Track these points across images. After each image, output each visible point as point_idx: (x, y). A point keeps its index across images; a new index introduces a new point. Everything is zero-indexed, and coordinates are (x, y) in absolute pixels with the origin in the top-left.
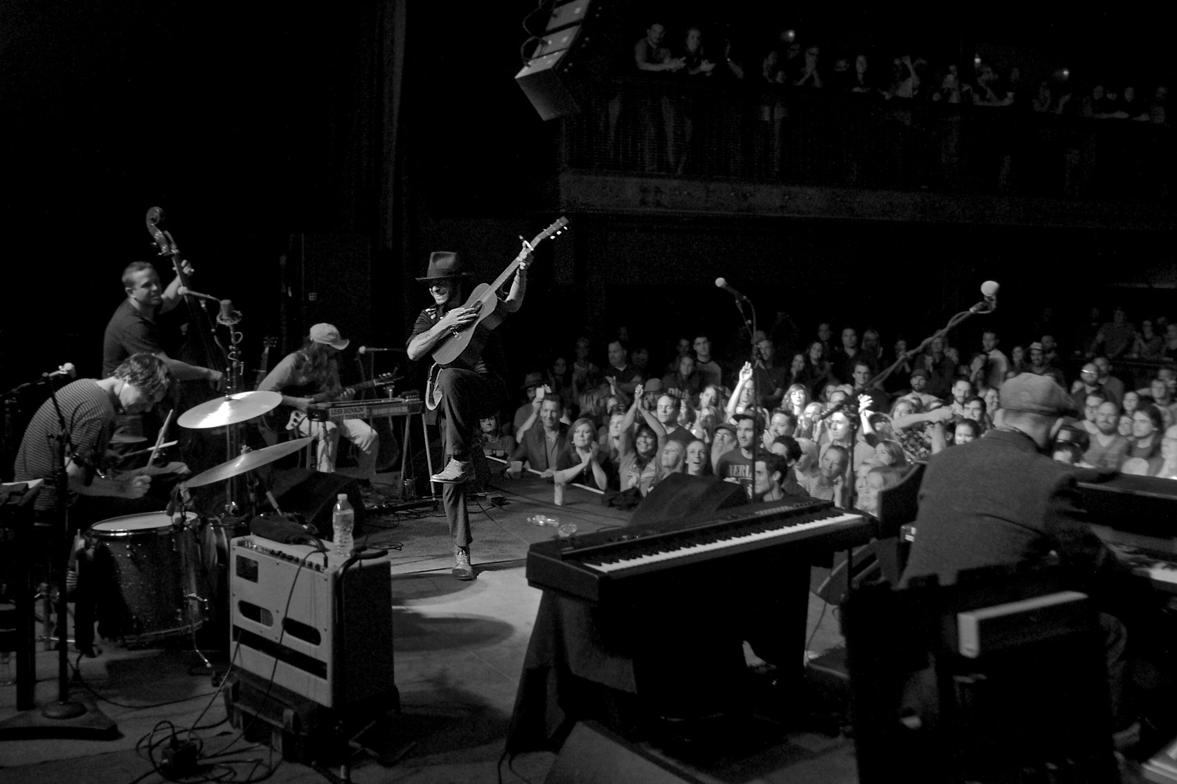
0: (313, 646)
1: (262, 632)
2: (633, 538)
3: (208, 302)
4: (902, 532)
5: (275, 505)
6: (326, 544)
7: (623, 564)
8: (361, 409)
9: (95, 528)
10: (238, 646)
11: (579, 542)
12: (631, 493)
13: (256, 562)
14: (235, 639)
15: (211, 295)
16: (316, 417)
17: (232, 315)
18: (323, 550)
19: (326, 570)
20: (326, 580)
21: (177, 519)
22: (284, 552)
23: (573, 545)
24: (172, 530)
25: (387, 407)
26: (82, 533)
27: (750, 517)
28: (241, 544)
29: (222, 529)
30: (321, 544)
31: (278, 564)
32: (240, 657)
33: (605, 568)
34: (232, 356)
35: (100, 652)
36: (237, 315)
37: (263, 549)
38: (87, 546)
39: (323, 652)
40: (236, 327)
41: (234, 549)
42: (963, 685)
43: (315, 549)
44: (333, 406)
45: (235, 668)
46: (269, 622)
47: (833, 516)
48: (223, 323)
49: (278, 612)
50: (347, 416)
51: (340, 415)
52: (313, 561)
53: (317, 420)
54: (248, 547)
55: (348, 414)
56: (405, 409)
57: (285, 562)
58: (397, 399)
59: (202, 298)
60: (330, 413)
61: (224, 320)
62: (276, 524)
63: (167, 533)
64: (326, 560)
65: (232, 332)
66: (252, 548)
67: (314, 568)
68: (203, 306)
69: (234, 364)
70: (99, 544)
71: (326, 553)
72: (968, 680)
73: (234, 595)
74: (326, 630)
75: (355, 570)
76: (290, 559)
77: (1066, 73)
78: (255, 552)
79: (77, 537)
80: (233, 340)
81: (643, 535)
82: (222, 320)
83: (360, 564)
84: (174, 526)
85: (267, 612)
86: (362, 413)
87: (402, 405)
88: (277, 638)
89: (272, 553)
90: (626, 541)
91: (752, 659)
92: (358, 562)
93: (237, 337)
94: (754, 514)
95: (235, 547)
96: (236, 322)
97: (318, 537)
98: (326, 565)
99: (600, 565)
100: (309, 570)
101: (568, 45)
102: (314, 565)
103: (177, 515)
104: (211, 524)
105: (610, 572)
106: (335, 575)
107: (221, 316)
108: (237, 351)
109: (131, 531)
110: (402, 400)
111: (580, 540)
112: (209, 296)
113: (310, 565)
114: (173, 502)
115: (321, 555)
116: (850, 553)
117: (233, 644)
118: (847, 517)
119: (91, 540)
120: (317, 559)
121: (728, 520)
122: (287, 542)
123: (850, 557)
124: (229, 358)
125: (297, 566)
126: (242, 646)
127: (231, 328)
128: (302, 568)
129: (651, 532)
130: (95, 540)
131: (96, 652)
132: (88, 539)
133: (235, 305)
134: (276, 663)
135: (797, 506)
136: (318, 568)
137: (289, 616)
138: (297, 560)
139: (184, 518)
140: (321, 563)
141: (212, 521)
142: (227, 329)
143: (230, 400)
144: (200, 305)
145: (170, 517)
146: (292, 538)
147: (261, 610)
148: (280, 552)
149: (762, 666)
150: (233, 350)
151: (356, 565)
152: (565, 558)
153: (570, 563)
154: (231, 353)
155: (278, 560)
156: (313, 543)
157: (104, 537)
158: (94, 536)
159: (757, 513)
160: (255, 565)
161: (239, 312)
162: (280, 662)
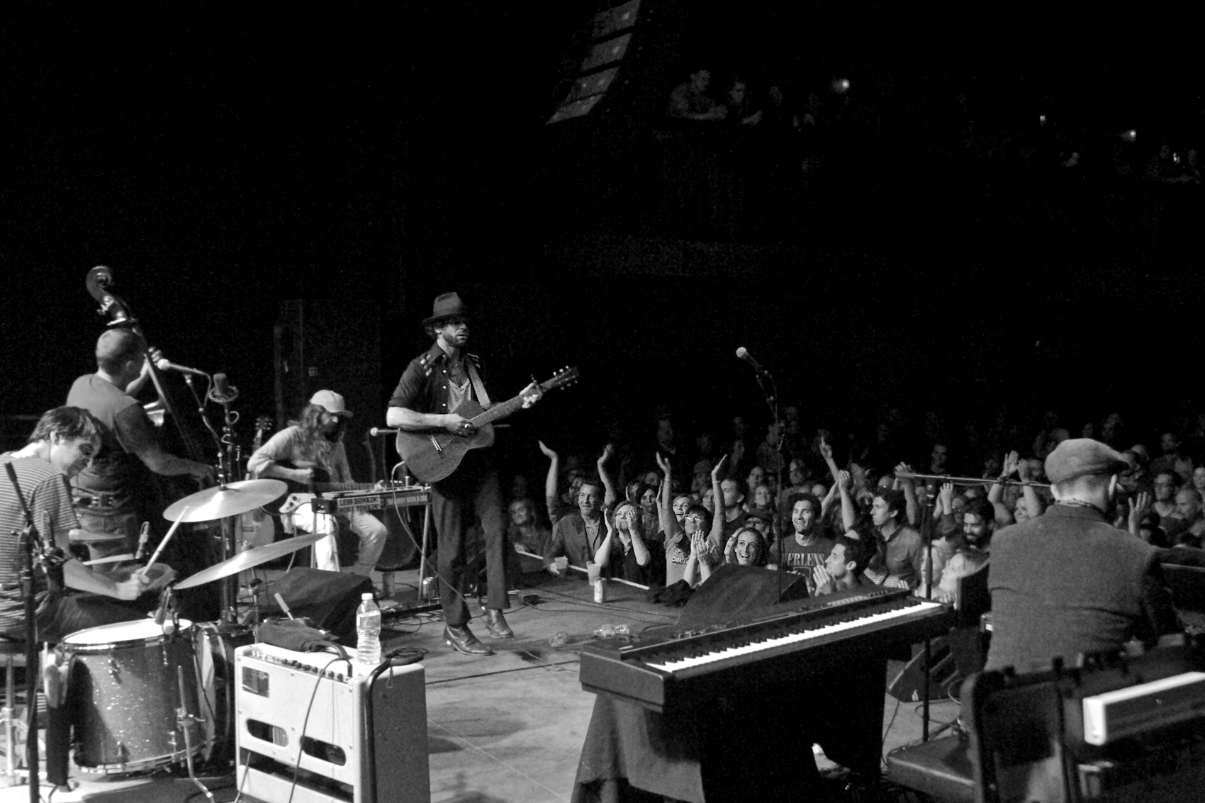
0: (337, 767)
1: (274, 753)
2: (697, 634)
3: (194, 377)
4: (982, 621)
5: (285, 608)
6: (349, 650)
7: (688, 663)
8: (375, 499)
9: (67, 641)
10: (247, 771)
11: (638, 640)
12: (678, 588)
13: (266, 674)
14: (243, 763)
15: (198, 369)
16: (322, 509)
17: (226, 391)
18: (346, 657)
19: (351, 681)
20: (351, 691)
21: (168, 628)
22: (299, 661)
23: (631, 643)
24: (162, 640)
25: (403, 496)
26: (51, 647)
27: (823, 608)
28: (248, 654)
29: (219, 638)
30: (344, 652)
31: (293, 675)
32: (249, 782)
33: (670, 667)
34: (225, 439)
35: (77, 785)
36: (232, 391)
37: (273, 658)
38: (59, 662)
39: (349, 773)
40: (232, 406)
41: (239, 660)
42: (1090, 774)
43: (337, 657)
44: (342, 496)
45: (242, 796)
46: (283, 742)
47: (911, 605)
48: (217, 400)
49: (293, 729)
50: (358, 507)
51: (350, 506)
52: (334, 671)
53: (323, 511)
54: (255, 657)
55: (359, 505)
56: (424, 498)
57: (301, 673)
58: (415, 487)
59: (188, 373)
60: (339, 503)
61: (215, 395)
62: (288, 629)
63: (157, 644)
64: (350, 669)
65: (226, 411)
66: (260, 658)
67: (336, 678)
68: (189, 381)
69: (229, 448)
70: (74, 660)
71: (350, 661)
72: (1095, 768)
73: (240, 712)
74: (351, 748)
75: (385, 679)
76: (307, 668)
77: (1133, 134)
78: (264, 663)
79: (44, 652)
80: (227, 419)
81: (707, 631)
82: (214, 396)
83: (391, 672)
84: (165, 636)
85: (281, 731)
86: (375, 503)
87: (421, 494)
88: (293, 760)
89: (285, 663)
90: (690, 637)
91: (823, 762)
92: (389, 670)
93: (231, 419)
94: (827, 605)
95: (240, 657)
96: (231, 400)
97: (339, 643)
98: (350, 674)
99: (664, 664)
100: (331, 681)
101: (605, 88)
102: (336, 675)
103: (169, 623)
104: (206, 633)
105: (675, 672)
106: (363, 685)
107: (213, 393)
108: (231, 433)
109: (113, 643)
110: (421, 488)
111: (639, 637)
112: (195, 371)
113: (332, 675)
114: (164, 608)
115: (344, 664)
116: (928, 643)
117: (241, 769)
118: (926, 606)
119: (63, 655)
120: (341, 667)
121: (797, 611)
122: (302, 650)
123: (928, 647)
124: (223, 441)
125: (316, 677)
126: (251, 770)
127: (226, 407)
128: (322, 679)
129: (716, 627)
130: (68, 655)
131: (72, 785)
132: (60, 654)
133: (230, 380)
134: (294, 787)
135: (872, 595)
136: (340, 678)
137: (309, 734)
138: (316, 670)
139: (177, 626)
140: (345, 673)
141: (206, 630)
142: (220, 407)
143: (225, 489)
144: (184, 380)
145: (160, 626)
146: (308, 645)
147: (274, 729)
148: (295, 662)
149: (835, 770)
150: (227, 432)
151: (386, 674)
152: (624, 658)
153: (630, 664)
154: (225, 436)
155: (293, 671)
156: (332, 649)
157: (78, 651)
158: (68, 651)
159: (829, 604)
160: (265, 677)
161: (234, 388)
162: (298, 787)
